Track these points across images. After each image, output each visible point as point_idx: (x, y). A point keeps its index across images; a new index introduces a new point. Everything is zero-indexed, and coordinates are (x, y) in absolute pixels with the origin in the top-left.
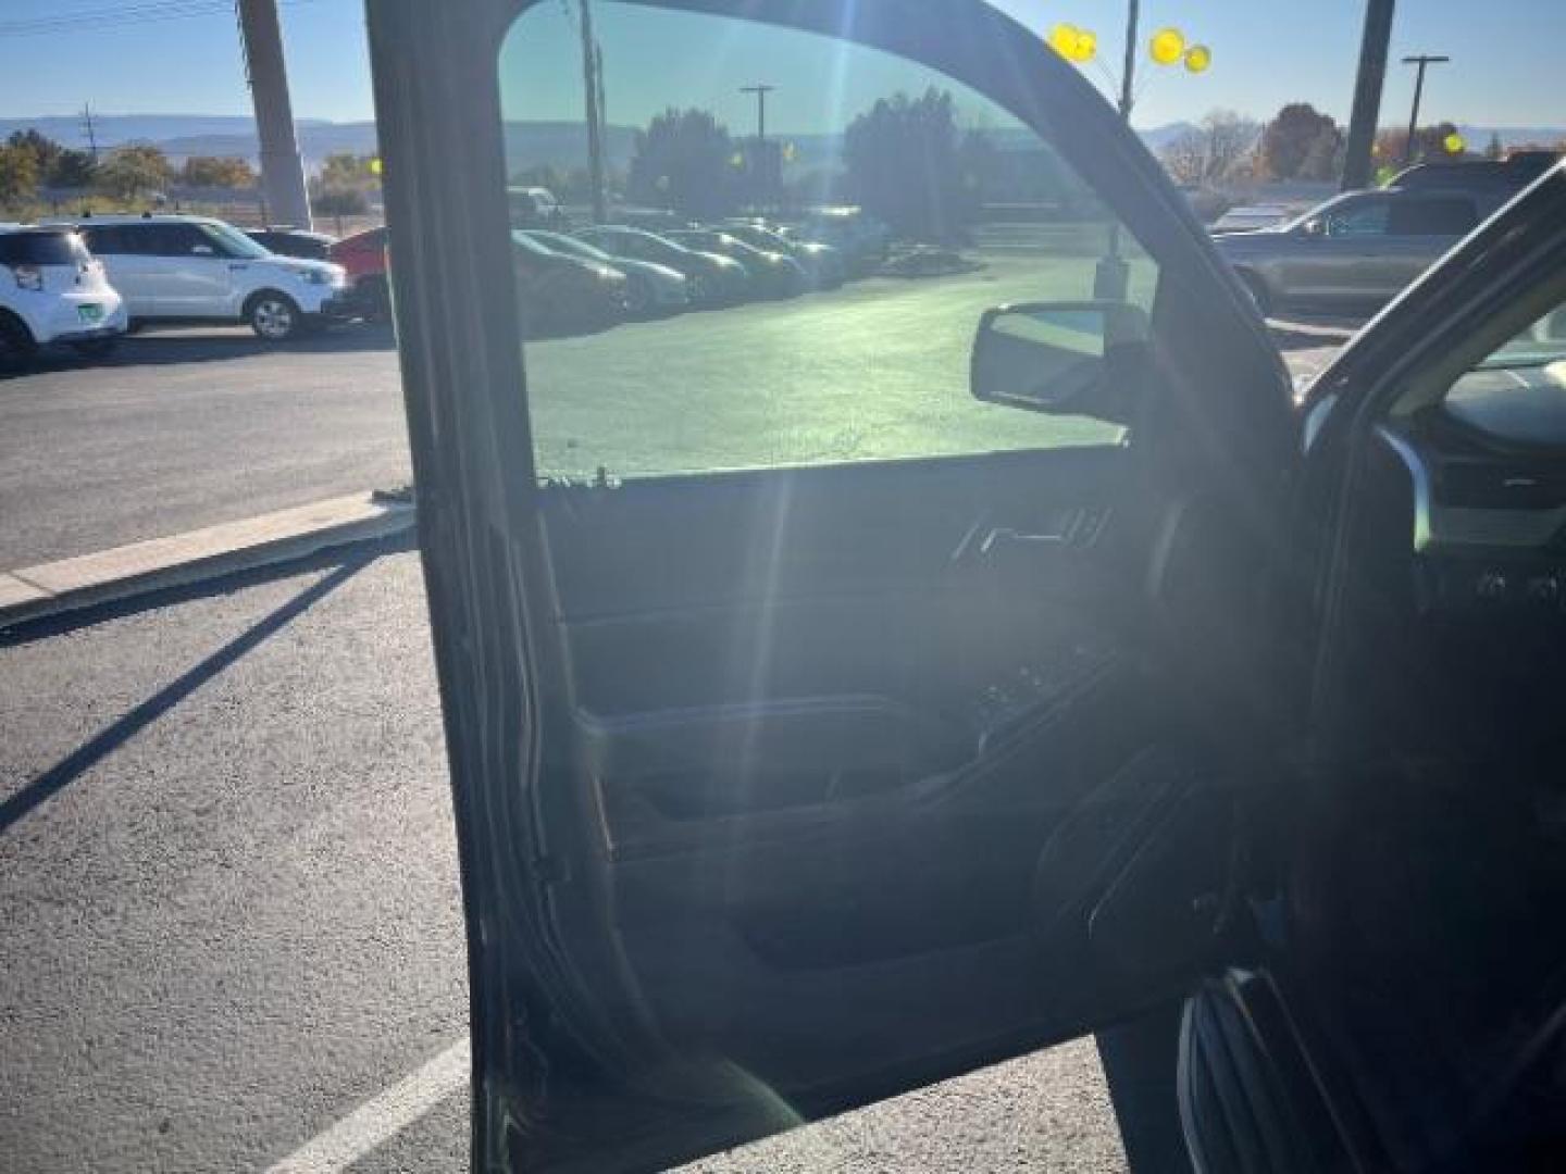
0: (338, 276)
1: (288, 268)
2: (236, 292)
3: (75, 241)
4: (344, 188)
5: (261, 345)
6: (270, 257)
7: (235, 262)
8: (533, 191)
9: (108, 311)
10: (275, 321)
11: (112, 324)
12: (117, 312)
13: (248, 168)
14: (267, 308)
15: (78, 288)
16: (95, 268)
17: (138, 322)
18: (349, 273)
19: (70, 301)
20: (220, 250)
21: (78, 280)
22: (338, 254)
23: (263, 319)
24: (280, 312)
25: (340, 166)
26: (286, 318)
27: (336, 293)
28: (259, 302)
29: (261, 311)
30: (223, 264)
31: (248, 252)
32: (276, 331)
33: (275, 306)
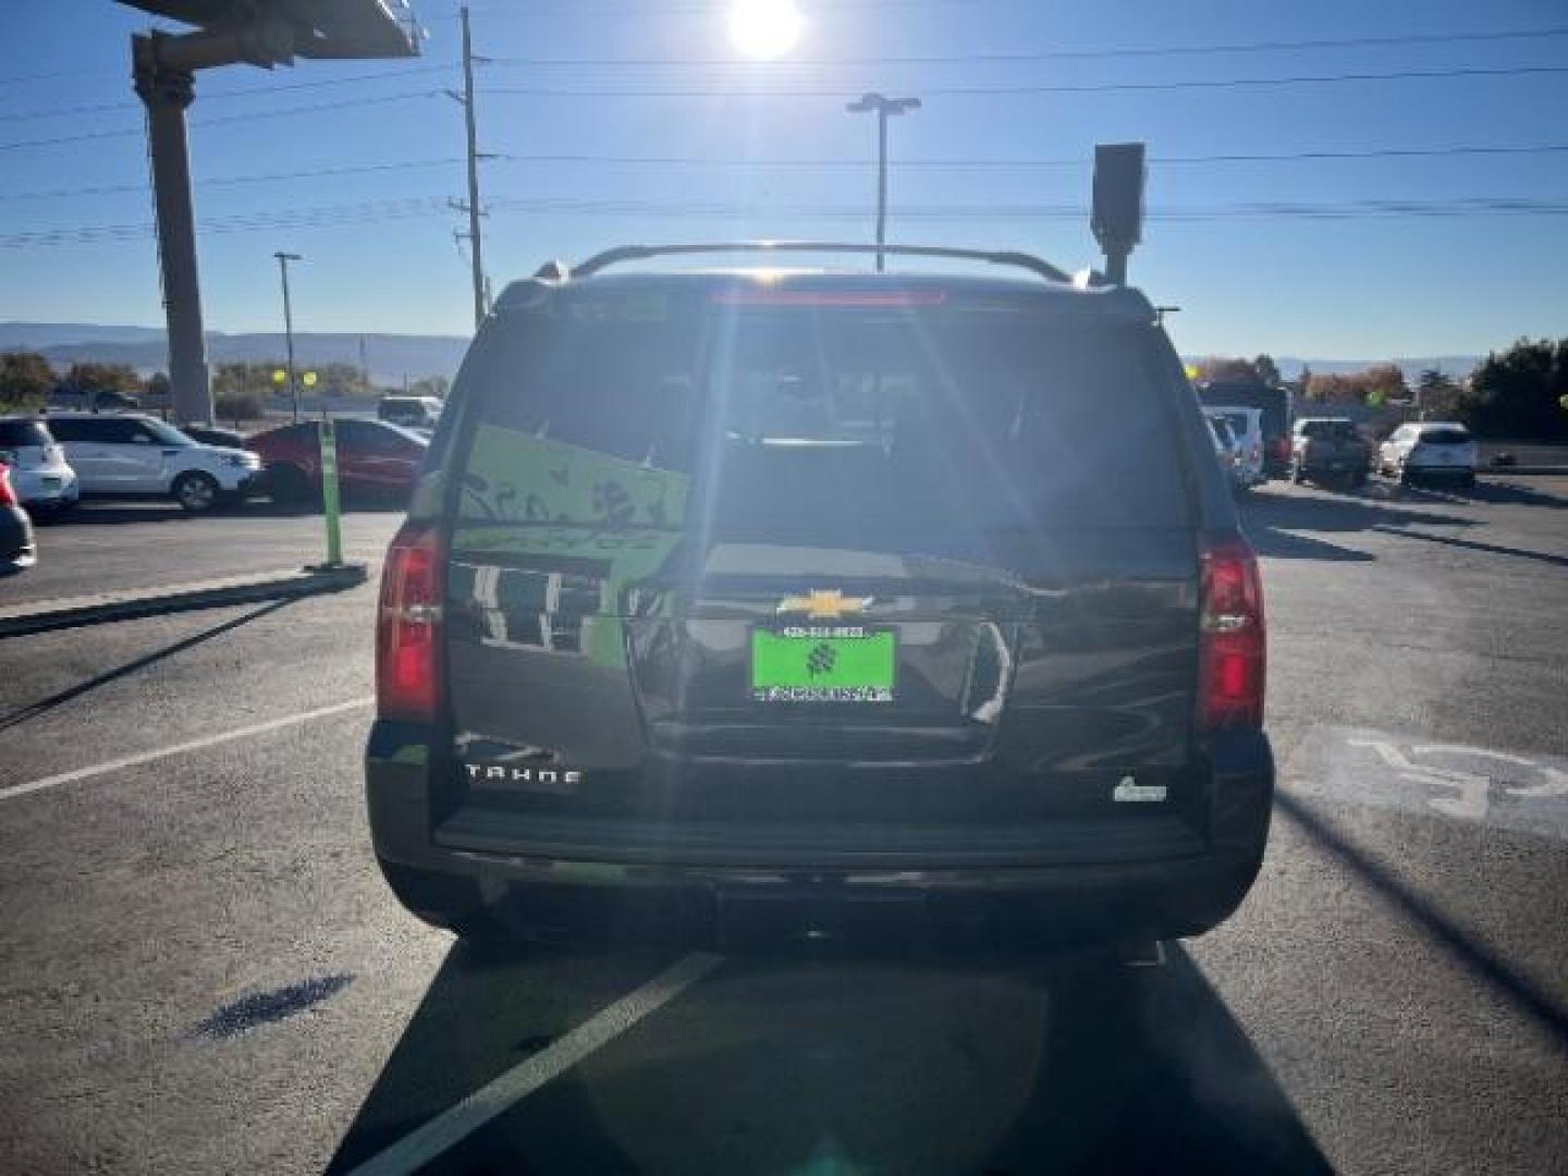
0: (253, 461)
1: (212, 455)
2: (165, 472)
3: (41, 427)
4: (239, 395)
5: (188, 514)
6: (197, 445)
7: (168, 449)
8: (424, 399)
9: (65, 484)
10: (197, 495)
11: (66, 494)
12: (71, 486)
13: (134, 376)
14: (193, 486)
15: (44, 465)
16: (58, 450)
17: (86, 495)
18: (262, 461)
19: (37, 475)
20: (156, 439)
21: (44, 459)
22: (250, 445)
23: (188, 494)
24: (203, 489)
25: (230, 374)
26: (208, 494)
27: (252, 474)
28: (186, 480)
29: (187, 488)
30: (157, 450)
31: (178, 441)
32: (197, 503)
33: (199, 484)
